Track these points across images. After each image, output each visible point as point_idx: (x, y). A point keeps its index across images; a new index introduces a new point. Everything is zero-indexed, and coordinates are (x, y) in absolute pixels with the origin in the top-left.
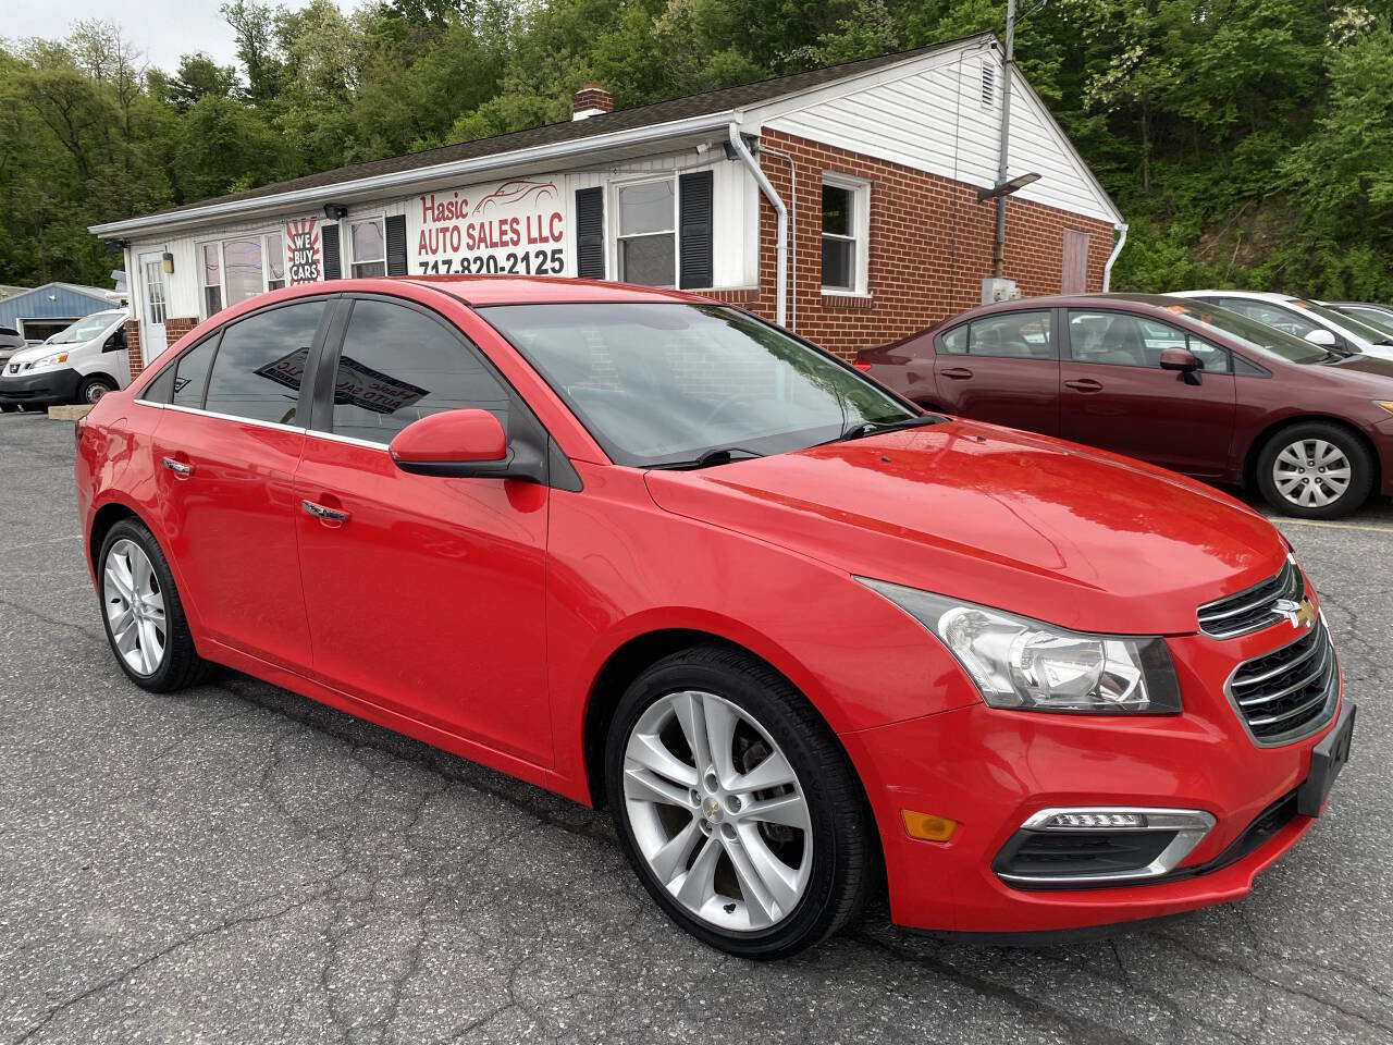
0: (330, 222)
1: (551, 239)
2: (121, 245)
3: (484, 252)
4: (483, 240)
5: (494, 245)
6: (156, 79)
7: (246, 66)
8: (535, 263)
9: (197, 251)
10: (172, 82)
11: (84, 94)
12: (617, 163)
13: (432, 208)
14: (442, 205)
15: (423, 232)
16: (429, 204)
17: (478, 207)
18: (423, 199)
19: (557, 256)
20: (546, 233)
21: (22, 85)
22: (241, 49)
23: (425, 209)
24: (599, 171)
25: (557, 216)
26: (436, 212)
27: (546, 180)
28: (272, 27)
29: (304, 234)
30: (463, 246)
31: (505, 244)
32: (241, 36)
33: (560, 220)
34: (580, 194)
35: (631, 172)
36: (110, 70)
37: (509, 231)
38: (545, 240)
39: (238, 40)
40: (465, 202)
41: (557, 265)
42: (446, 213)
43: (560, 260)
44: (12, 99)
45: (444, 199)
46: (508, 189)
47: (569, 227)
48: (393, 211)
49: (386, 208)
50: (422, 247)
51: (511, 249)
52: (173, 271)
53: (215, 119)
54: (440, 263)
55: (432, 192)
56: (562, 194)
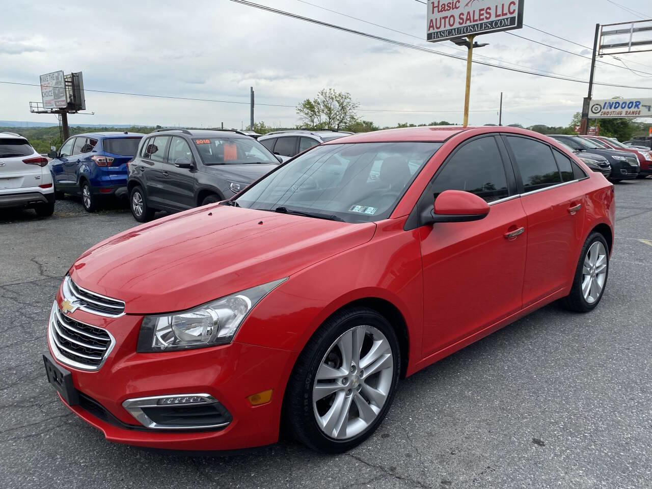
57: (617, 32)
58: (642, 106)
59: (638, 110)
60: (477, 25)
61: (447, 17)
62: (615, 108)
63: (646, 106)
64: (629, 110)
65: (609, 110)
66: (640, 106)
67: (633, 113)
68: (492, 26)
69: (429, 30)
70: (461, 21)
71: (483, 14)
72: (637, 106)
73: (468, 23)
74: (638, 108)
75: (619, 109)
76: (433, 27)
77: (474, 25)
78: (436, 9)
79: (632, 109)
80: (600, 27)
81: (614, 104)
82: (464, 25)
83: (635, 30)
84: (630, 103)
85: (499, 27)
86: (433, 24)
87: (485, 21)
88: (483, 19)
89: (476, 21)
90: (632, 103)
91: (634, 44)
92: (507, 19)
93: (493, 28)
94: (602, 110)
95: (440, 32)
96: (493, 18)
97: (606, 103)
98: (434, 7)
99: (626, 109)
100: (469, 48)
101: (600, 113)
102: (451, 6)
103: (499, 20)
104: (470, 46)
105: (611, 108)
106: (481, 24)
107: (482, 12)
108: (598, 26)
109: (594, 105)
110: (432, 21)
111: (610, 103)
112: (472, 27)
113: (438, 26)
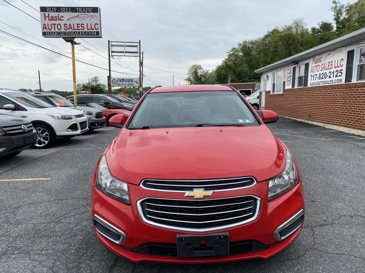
0: (294, 66)
1: (340, 67)
2: (261, 74)
3: (324, 72)
4: (324, 68)
5: (326, 69)
6: (313, 29)
7: (336, 22)
8: (335, 74)
9: (272, 75)
10: (318, 30)
11: (292, 37)
12: (360, 41)
13: (315, 60)
14: (317, 59)
15: (312, 67)
16: (314, 59)
17: (324, 59)
18: (313, 58)
19: (341, 71)
20: (339, 65)
21: (279, 37)
22: (335, 17)
23: (313, 61)
24: (354, 44)
25: (342, 59)
26: (315, 61)
27: (340, 49)
28: (345, 10)
29: (290, 69)
30: (320, 70)
31: (329, 69)
32: (335, 14)
33: (343, 61)
34: (349, 52)
35: (363, 43)
36: (300, 30)
37: (330, 65)
38: (338, 67)
39: (334, 15)
40: (322, 58)
41: (341, 74)
42: (317, 61)
43: (342, 73)
44: (276, 41)
45: (317, 57)
46: (331, 53)
47: (344, 63)
48: (307, 62)
49: (306, 61)
50: (312, 71)
51: (330, 70)
52: (268, 80)
53: (324, 37)
54: (315, 75)
55: (315, 56)
56: (344, 53)
57: (118, 46)
58: (134, 81)
59: (133, 83)
60: (77, 32)
61: (56, 24)
62: (123, 82)
63: (135, 82)
64: (129, 83)
65: (120, 83)
66: (133, 81)
67: (131, 84)
68: (86, 34)
69: (43, 30)
70: (66, 28)
71: (79, 27)
72: (132, 81)
73: (70, 30)
74: (133, 82)
75: (124, 82)
76: (46, 28)
77: (75, 32)
78: (47, 18)
79: (130, 83)
80: (110, 42)
81: (122, 80)
82: (68, 31)
83: (126, 46)
84: (129, 80)
85: (90, 35)
86: (46, 26)
87: (81, 31)
88: (80, 30)
89: (76, 30)
90: (130, 80)
91: (126, 52)
92: (94, 32)
93: (86, 35)
94: (117, 83)
95: (52, 32)
96: (86, 30)
97: (118, 79)
98: (45, 17)
99: (127, 83)
100: (72, 44)
101: (116, 84)
102: (58, 18)
103: (89, 32)
104: (73, 43)
105: (121, 82)
106: (79, 32)
107: (78, 26)
108: (109, 41)
109: (112, 81)
110: (45, 24)
111: (120, 79)
112: (73, 33)
113: (50, 28)
